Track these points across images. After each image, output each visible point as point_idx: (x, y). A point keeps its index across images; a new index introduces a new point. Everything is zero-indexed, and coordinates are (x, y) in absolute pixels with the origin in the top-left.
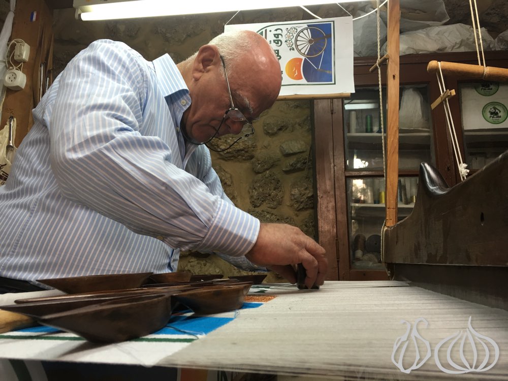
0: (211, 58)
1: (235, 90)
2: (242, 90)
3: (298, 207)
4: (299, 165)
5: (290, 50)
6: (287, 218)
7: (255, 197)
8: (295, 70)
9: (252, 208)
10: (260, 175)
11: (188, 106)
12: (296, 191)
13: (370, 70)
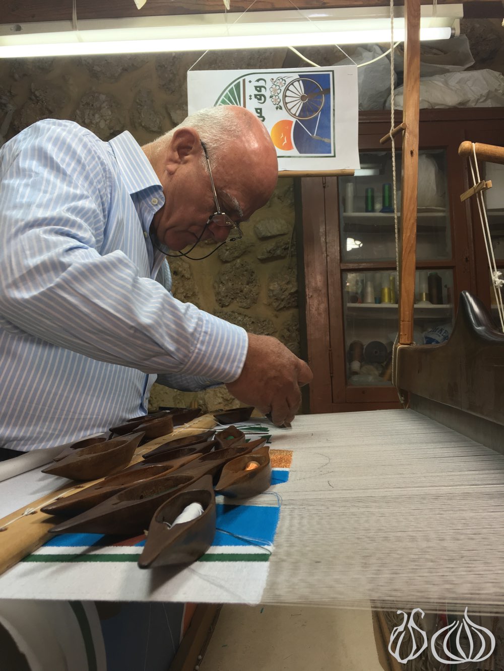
0: (189, 144)
1: (221, 189)
2: (230, 188)
3: (278, 306)
4: (278, 252)
5: (277, 108)
6: (265, 321)
7: (222, 294)
8: (283, 138)
9: (218, 308)
10: (229, 265)
11: (160, 207)
12: (275, 286)
13: (381, 140)
